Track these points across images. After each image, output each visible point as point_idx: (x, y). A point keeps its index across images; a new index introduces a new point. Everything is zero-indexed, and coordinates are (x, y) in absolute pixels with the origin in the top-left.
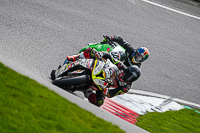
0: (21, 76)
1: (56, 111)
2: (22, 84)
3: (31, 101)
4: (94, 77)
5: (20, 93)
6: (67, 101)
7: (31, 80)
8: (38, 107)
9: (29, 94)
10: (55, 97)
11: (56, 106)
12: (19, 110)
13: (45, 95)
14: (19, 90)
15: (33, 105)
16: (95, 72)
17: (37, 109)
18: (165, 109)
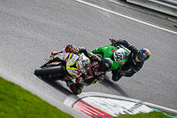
0: (7, 82)
1: (39, 114)
2: (8, 89)
3: (16, 104)
4: (68, 68)
5: (6, 97)
6: (48, 104)
7: (17, 86)
8: (22, 109)
9: (15, 98)
10: (37, 101)
11: (38, 109)
12: (5, 112)
13: (29, 98)
14: (5, 94)
15: (18, 108)
16: (69, 63)
17: (22, 112)
18: (136, 112)
